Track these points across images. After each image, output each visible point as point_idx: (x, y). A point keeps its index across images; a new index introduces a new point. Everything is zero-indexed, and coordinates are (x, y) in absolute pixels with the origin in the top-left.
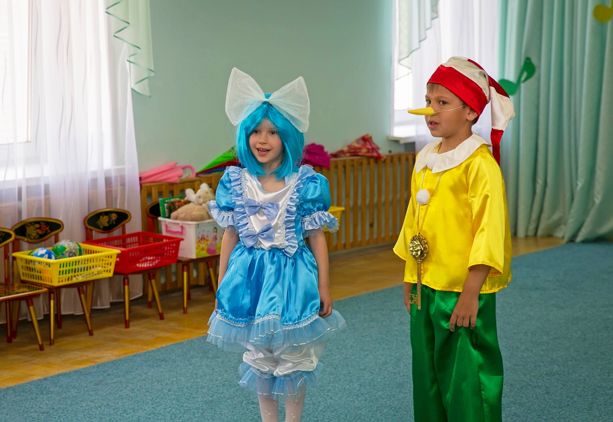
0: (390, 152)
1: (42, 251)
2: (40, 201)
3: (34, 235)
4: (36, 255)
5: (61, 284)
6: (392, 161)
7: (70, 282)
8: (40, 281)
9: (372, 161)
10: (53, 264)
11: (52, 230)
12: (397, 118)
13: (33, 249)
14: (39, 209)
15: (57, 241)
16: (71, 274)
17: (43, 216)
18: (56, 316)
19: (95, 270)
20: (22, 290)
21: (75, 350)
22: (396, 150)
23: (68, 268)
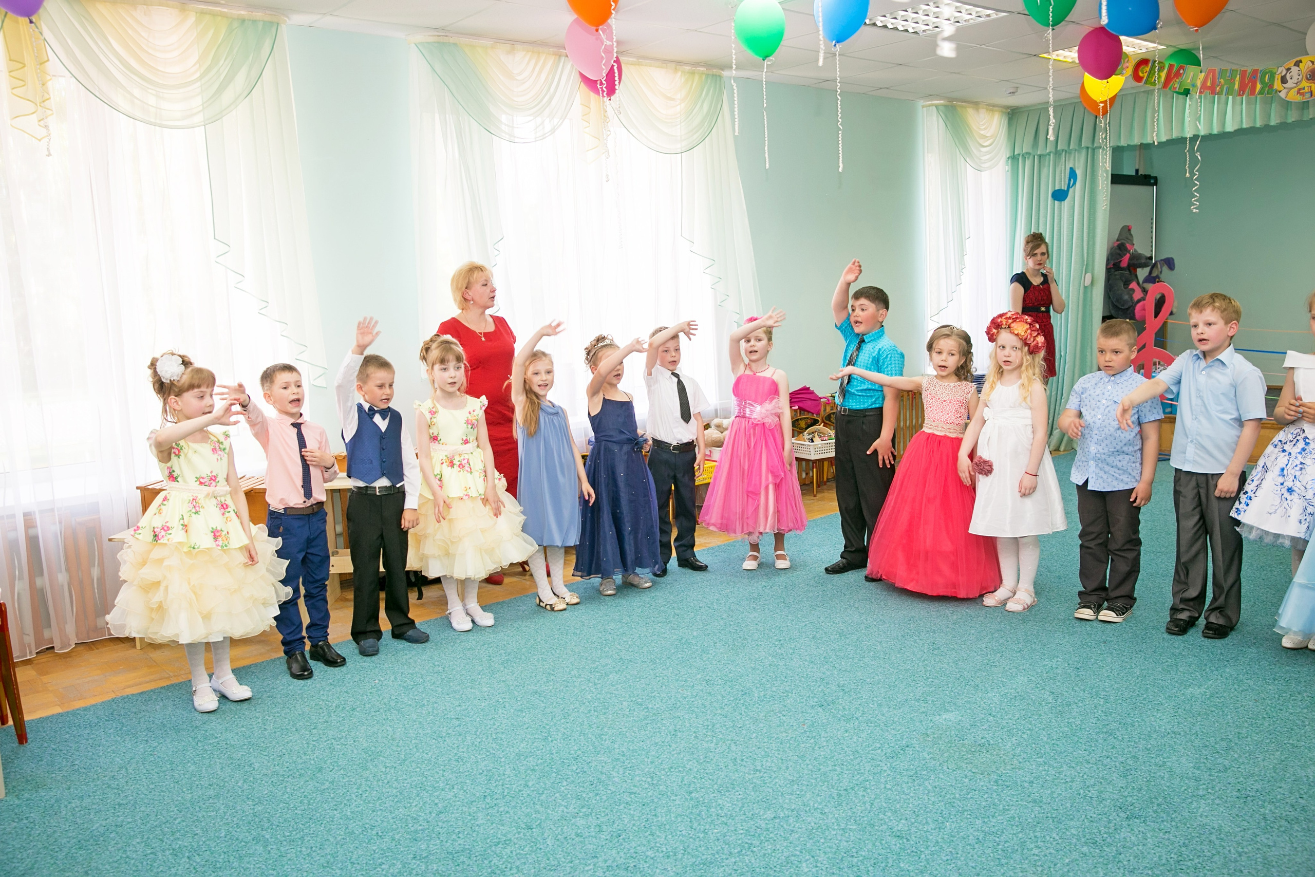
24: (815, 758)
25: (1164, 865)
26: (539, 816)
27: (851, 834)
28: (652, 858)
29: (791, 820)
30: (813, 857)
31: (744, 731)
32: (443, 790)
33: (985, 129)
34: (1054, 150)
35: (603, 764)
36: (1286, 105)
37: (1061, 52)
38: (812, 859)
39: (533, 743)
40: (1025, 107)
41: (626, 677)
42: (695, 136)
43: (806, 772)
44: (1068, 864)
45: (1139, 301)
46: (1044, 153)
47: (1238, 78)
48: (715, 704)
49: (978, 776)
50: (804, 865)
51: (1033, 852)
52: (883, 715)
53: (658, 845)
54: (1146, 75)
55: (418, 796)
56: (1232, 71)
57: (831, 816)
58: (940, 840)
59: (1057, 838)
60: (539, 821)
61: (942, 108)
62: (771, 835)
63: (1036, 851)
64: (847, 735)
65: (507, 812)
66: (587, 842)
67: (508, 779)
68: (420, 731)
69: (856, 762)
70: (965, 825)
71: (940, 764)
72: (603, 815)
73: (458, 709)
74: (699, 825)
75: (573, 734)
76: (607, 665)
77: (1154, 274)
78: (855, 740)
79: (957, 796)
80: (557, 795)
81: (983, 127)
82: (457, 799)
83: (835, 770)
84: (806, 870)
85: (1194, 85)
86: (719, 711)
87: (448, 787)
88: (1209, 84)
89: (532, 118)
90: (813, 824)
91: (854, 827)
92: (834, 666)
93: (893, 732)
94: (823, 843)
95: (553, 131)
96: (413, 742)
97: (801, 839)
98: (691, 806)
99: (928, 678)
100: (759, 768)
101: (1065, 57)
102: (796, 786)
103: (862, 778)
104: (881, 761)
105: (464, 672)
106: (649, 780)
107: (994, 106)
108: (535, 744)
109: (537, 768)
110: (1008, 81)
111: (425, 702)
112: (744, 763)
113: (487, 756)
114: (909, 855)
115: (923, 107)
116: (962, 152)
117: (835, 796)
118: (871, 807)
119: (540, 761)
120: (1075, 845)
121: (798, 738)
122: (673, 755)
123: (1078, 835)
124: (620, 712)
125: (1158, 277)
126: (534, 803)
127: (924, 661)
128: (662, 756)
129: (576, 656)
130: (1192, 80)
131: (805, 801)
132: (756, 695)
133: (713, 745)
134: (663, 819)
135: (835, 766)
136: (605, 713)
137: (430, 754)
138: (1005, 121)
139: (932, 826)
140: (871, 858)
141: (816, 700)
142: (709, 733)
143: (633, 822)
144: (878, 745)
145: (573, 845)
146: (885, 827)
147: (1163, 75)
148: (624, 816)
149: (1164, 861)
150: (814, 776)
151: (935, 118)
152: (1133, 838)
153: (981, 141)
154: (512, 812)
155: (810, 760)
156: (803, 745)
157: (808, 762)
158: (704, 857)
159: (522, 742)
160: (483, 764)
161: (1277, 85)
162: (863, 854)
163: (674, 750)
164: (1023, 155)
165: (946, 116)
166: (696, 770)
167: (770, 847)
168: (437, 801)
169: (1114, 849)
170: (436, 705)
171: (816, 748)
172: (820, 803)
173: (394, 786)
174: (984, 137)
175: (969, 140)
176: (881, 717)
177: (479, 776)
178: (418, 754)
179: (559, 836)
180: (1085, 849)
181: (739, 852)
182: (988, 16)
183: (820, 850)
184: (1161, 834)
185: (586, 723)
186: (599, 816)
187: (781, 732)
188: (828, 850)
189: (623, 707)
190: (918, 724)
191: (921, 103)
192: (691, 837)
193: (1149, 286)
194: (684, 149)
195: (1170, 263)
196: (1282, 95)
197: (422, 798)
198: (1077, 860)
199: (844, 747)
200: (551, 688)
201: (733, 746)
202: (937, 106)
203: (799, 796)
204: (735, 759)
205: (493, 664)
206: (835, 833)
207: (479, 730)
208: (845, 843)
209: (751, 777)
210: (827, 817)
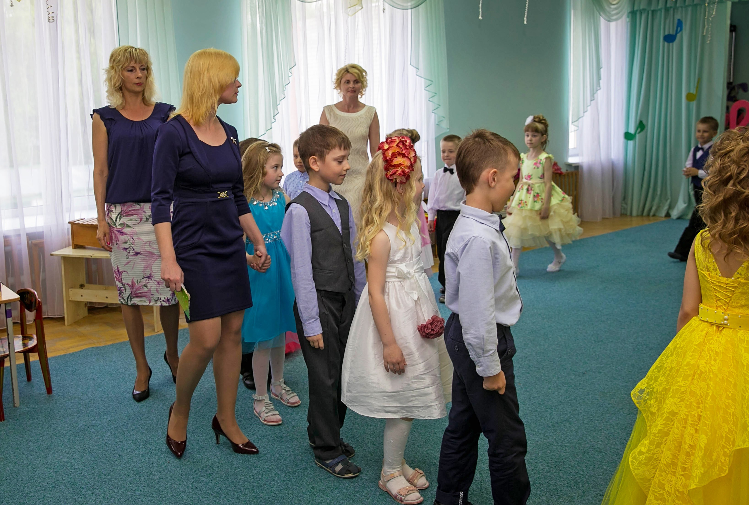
0: (567, 170)
6: (568, 175)
9: (558, 175)
12: (570, 153)
22: (570, 170)
24: (532, 404)
27: (567, 448)
30: (544, 460)
34: (664, 7)
38: (544, 462)
46: (656, 9)
57: (550, 438)
64: (550, 391)
83: (547, 411)
84: (542, 468)
90: (540, 442)
91: (568, 445)
92: (532, 349)
94: (550, 453)
97: (535, 450)
103: (567, 417)
116: (597, 8)
117: (550, 425)
141: (524, 369)
150: (534, 414)
155: (529, 405)
164: (640, 11)
171: (531, 398)
172: (542, 430)
183: (548, 457)
188: (553, 457)
194: (413, 6)
195: (743, 87)
199: (550, 398)
206: (555, 447)
208: (564, 454)
210: (548, 438)
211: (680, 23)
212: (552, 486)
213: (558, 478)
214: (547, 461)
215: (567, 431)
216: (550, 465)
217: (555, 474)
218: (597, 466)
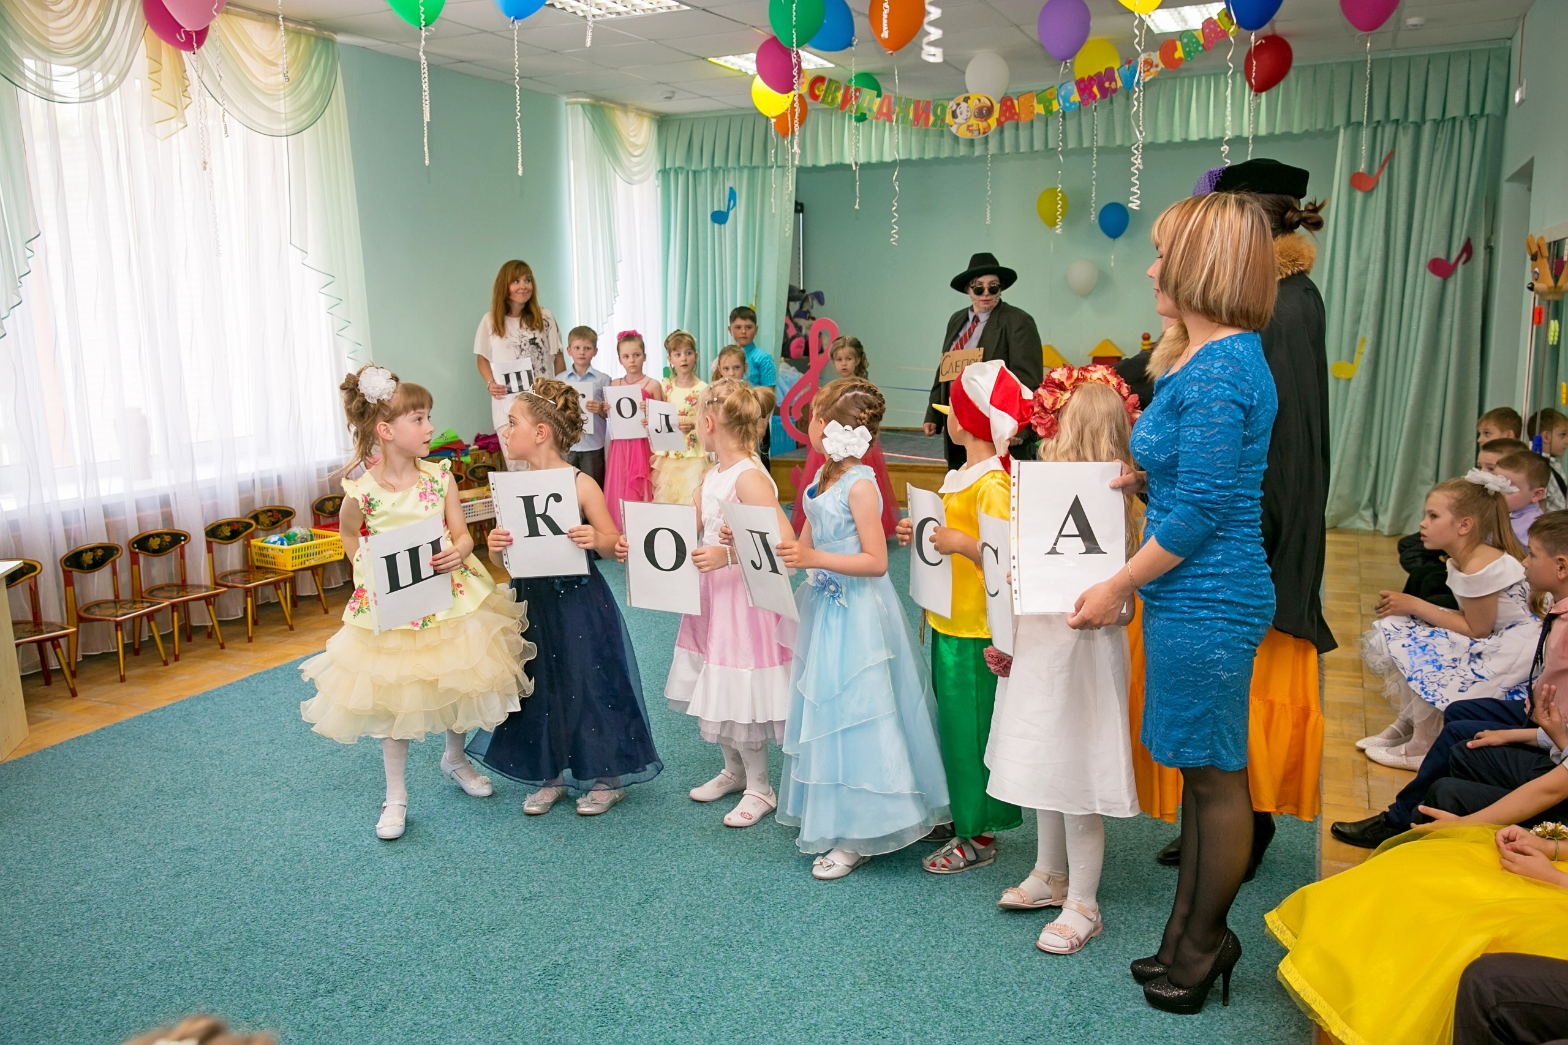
1: (274, 538)
2: (272, 491)
3: (267, 522)
4: (269, 542)
5: (295, 568)
7: (303, 566)
8: (274, 567)
10: (286, 550)
11: (284, 517)
13: (267, 535)
14: (272, 498)
15: (289, 527)
16: (304, 559)
17: (277, 503)
18: (292, 597)
19: (327, 554)
20: (269, 576)
21: (324, 628)
23: (300, 553)
24: (590, 874)
25: (985, 922)
26: (261, 1006)
27: (666, 952)
28: (440, 1027)
29: (590, 949)
30: (633, 985)
31: (490, 856)
32: (100, 1001)
33: (635, 136)
34: (710, 167)
35: (325, 925)
36: (956, 138)
37: (730, 58)
39: (213, 914)
40: (675, 114)
41: (309, 811)
42: (304, 117)
43: (584, 891)
44: (900, 940)
45: (794, 338)
46: (699, 168)
47: (912, 107)
48: (441, 829)
49: (775, 864)
50: (627, 996)
51: (861, 934)
52: (647, 814)
53: (441, 1009)
54: (822, 94)
55: (62, 1016)
56: (907, 100)
57: (634, 937)
58: (763, 940)
59: (880, 915)
60: (265, 1013)
61: (587, 107)
62: (575, 971)
63: (864, 932)
65: (213, 1010)
66: (344, 1025)
67: (195, 968)
68: (27, 928)
69: (638, 871)
70: (783, 919)
71: (731, 858)
72: (351, 987)
73: (78, 888)
74: (482, 974)
75: (266, 893)
76: (277, 800)
77: (805, 309)
78: (627, 847)
79: (763, 889)
80: (277, 974)
81: (632, 134)
82: (128, 1008)
83: (617, 884)
84: (632, 1002)
85: (870, 110)
86: (449, 837)
87: (106, 995)
88: (885, 110)
89: (74, 69)
93: (665, 831)
94: (639, 968)
95: (107, 91)
96: (22, 944)
98: (462, 955)
99: (680, 766)
100: (528, 896)
101: (732, 64)
102: (580, 909)
103: (652, 887)
104: (665, 865)
105: (64, 838)
106: (396, 933)
107: (643, 110)
108: (217, 915)
109: (232, 945)
110: (666, 84)
111: (17, 887)
112: (507, 893)
113: (150, 943)
114: (738, 962)
115: (567, 104)
116: (611, 159)
117: (628, 912)
118: (675, 918)
119: (233, 936)
120: (899, 919)
121: (559, 854)
122: (413, 898)
123: (898, 909)
124: (319, 857)
125: (808, 312)
126: (248, 990)
127: (668, 747)
128: (399, 903)
129: (228, 795)
130: (868, 105)
131: (598, 924)
132: (488, 811)
133: (459, 878)
134: (434, 977)
135: (616, 879)
136: (300, 861)
137: (58, 956)
138: (654, 129)
139: (748, 926)
140: (698, 975)
142: (448, 865)
143: (396, 989)
144: (655, 848)
145: (326, 1033)
146: (698, 938)
147: (840, 95)
148: (380, 983)
149: (984, 918)
150: (597, 894)
151: (581, 119)
152: (949, 901)
153: (631, 149)
154: (219, 1009)
155: (584, 877)
156: (569, 862)
157: (582, 879)
158: (504, 1012)
159: (195, 916)
160: (148, 955)
161: (949, 119)
162: (688, 970)
163: (411, 893)
164: (675, 170)
165: (593, 116)
166: (451, 911)
167: (578, 984)
168: (97, 1017)
169: (936, 915)
170: (38, 889)
171: (586, 862)
172: (616, 924)
173: (15, 1011)
174: (635, 145)
175: (618, 146)
176: (645, 817)
177: (149, 972)
178: (37, 960)
179: (302, 1026)
180: (909, 921)
181: (544, 998)
182: (669, 8)
183: (638, 976)
184: (972, 892)
185: (278, 877)
186: (347, 990)
187: (537, 851)
188: (646, 974)
189: (321, 849)
190: (689, 818)
191: (564, 99)
192: (479, 992)
193: (802, 322)
194: (290, 131)
195: (819, 297)
196: (954, 129)
197: (70, 1017)
198: (905, 933)
200: (209, 839)
201: (484, 875)
202: (583, 105)
203: (588, 921)
204: (494, 890)
205: (106, 821)
207: (124, 911)
208: (663, 963)
209: (522, 908)
210: (631, 938)
211: (733, 194)
212: (656, 1035)
213: (664, 1016)
214: (638, 986)
215: (659, 916)
216: (644, 993)
217: (657, 1009)
218: (721, 976)
